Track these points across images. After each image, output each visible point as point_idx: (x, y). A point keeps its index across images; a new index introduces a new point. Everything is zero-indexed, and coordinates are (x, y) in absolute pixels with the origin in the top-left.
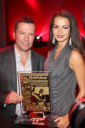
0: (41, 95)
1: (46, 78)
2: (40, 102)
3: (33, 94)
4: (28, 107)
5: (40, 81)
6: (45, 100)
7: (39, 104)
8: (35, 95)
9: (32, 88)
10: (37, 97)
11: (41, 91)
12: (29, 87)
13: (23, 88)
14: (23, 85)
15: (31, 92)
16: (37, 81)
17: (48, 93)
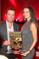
0: (18, 41)
1: (20, 34)
2: (18, 44)
3: (15, 41)
4: (12, 47)
5: (18, 35)
6: (20, 43)
7: (17, 45)
8: (16, 41)
9: (15, 38)
10: (17, 42)
11: (18, 39)
12: (13, 38)
13: (11, 38)
14: (11, 37)
15: (14, 40)
16: (17, 35)
17: (21, 40)
